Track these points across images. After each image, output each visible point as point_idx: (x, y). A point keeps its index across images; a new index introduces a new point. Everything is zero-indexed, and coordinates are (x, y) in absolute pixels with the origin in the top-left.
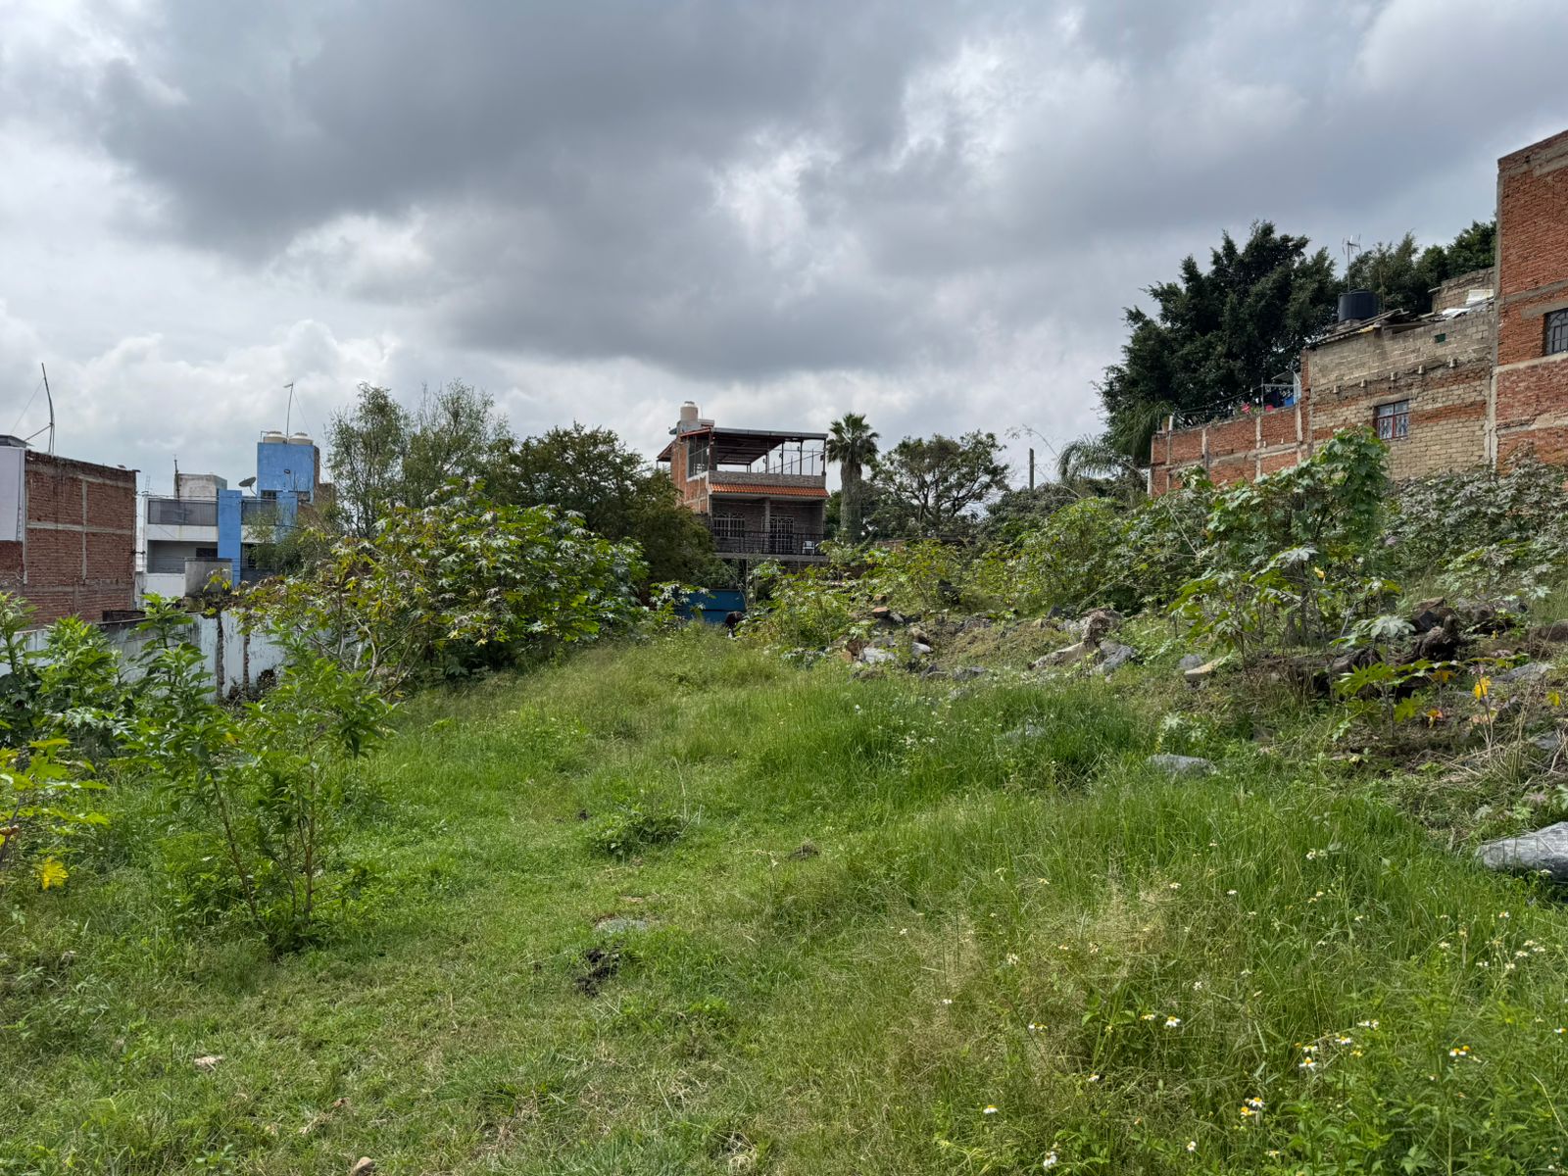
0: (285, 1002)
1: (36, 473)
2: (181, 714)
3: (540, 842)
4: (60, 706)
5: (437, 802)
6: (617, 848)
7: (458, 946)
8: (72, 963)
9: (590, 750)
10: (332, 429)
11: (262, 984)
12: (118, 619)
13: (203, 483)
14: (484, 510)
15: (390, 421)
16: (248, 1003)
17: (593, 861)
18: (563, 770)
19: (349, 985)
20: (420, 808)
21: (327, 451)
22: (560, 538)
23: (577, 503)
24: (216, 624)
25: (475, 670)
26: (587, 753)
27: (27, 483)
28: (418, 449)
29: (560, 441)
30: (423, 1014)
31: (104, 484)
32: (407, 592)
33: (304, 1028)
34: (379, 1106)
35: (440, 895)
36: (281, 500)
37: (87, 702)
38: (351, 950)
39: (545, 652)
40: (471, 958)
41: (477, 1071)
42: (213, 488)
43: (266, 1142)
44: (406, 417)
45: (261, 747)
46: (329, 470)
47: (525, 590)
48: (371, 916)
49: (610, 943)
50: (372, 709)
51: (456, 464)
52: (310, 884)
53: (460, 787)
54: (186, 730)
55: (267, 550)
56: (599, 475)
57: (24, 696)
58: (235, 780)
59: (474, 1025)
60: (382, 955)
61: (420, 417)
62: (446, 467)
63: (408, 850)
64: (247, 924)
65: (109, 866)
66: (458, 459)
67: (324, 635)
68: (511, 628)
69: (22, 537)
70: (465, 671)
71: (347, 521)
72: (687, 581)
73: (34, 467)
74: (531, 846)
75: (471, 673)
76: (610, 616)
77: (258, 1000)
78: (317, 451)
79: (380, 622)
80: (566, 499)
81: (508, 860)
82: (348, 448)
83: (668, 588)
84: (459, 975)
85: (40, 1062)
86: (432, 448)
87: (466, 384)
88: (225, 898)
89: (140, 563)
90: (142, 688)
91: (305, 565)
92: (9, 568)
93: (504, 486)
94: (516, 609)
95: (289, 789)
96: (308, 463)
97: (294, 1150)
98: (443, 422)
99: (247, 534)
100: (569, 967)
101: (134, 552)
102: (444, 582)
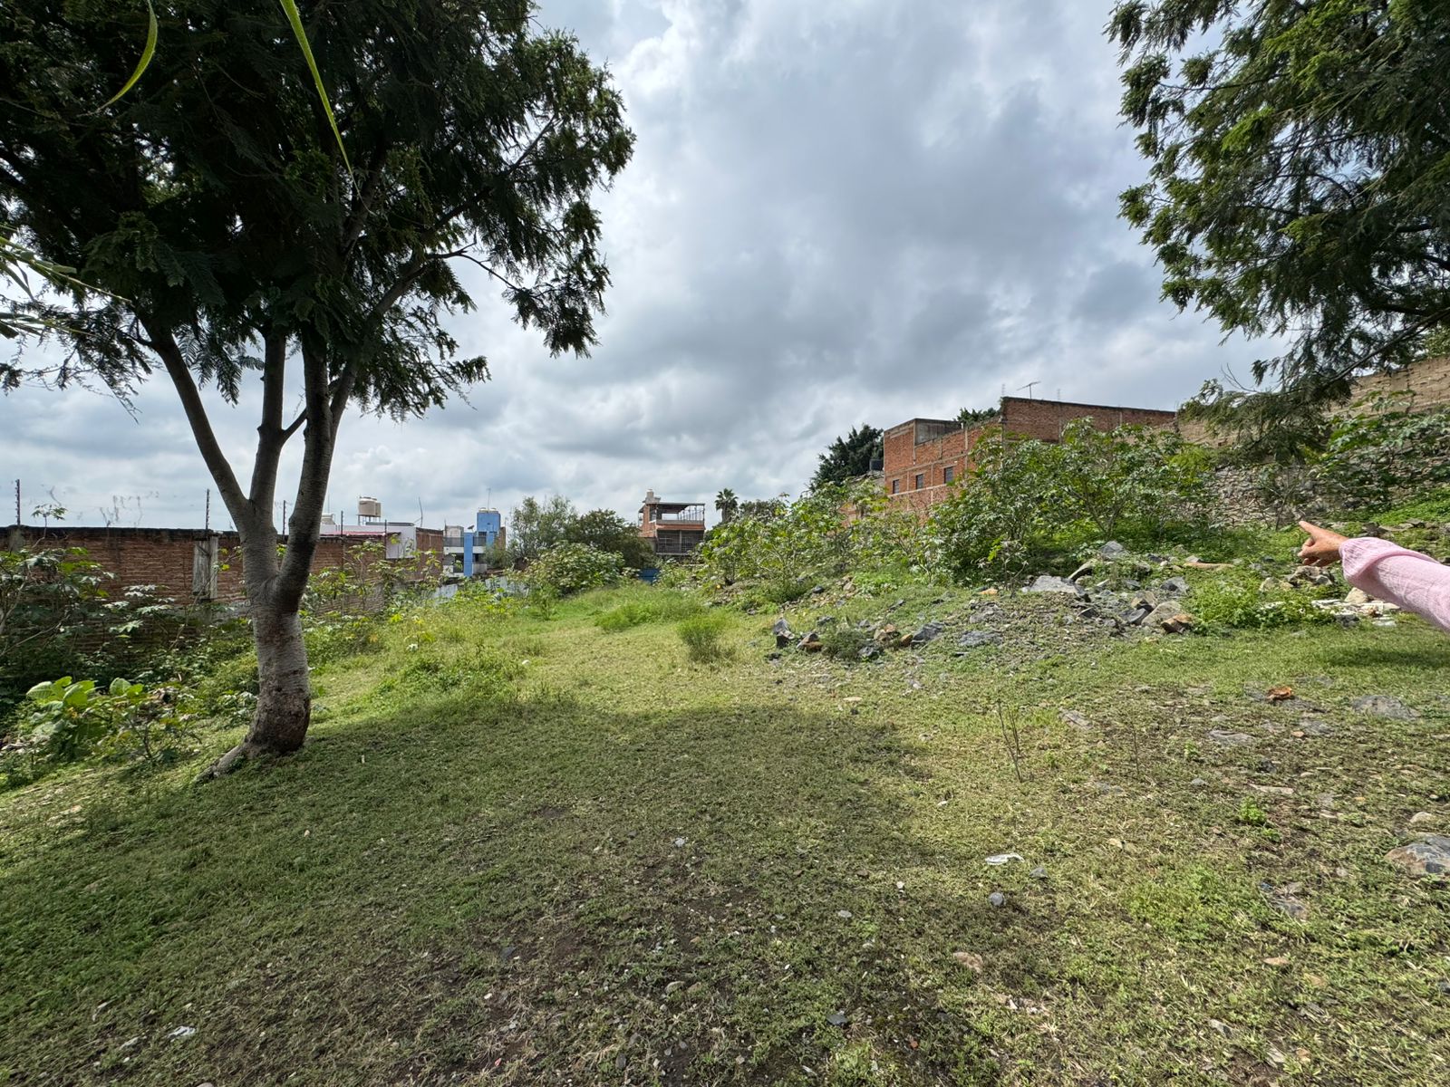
1: (419, 535)
13: (456, 529)
27: (416, 538)
31: (435, 536)
36: (486, 535)
42: (460, 532)
47: (579, 572)
68: (576, 583)
72: (633, 567)
73: (418, 533)
83: (628, 569)
94: (578, 577)
96: (497, 518)
98: (552, 508)
99: (475, 550)
101: (442, 559)
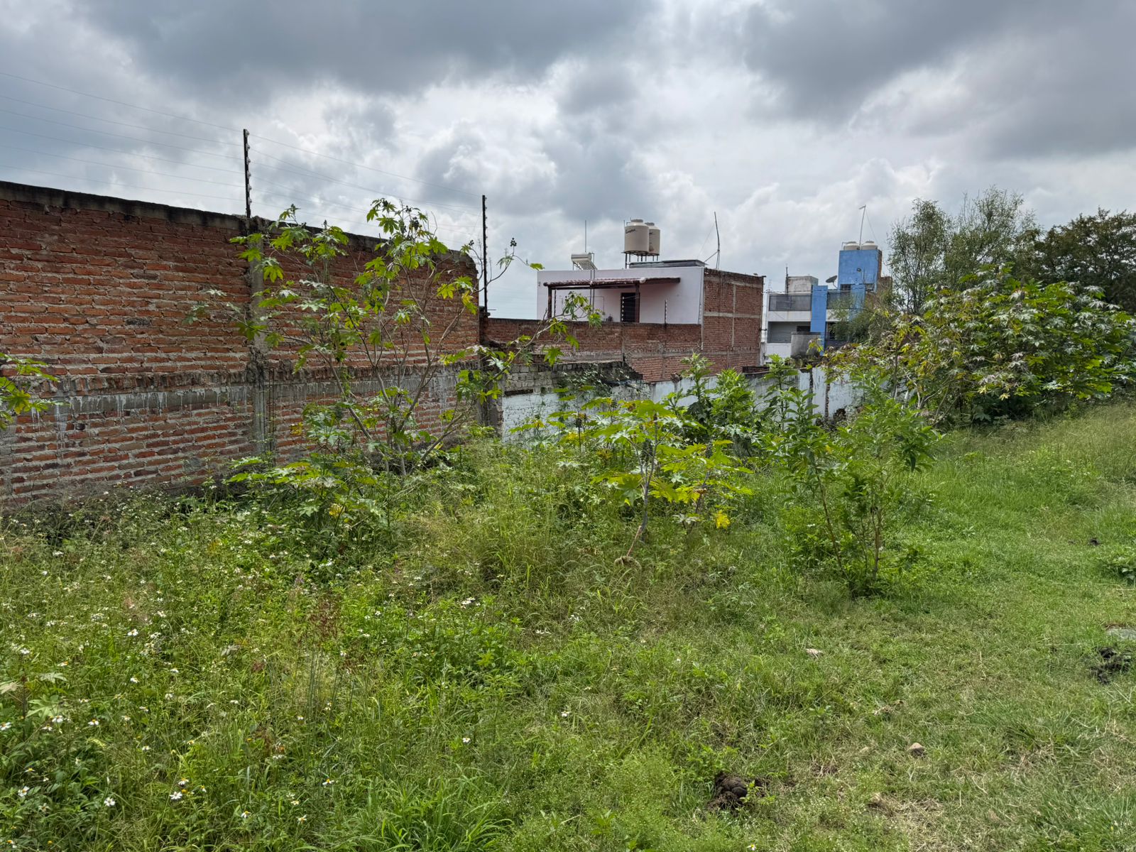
0: (861, 628)
1: (710, 282)
2: (799, 431)
3: (1054, 556)
4: (721, 423)
5: (967, 513)
6: (1128, 573)
7: (985, 619)
8: (734, 574)
9: (1102, 489)
10: (893, 236)
11: (846, 612)
12: (753, 371)
13: (802, 282)
14: (1012, 290)
15: (936, 226)
16: (837, 623)
17: (1104, 580)
18: (1074, 503)
19: (904, 627)
20: (954, 515)
21: (888, 253)
22: (1079, 310)
23: (1096, 279)
24: (809, 377)
25: (996, 418)
26: (1098, 492)
27: (705, 288)
28: (957, 245)
29: (1083, 226)
30: (958, 660)
31: (746, 287)
32: (947, 354)
33: (875, 647)
34: (927, 713)
35: (970, 580)
36: (854, 291)
37: (736, 421)
38: (905, 604)
39: (1057, 407)
40: (996, 630)
41: (1002, 711)
42: (809, 285)
43: (851, 712)
44: (949, 221)
45: (848, 457)
46: (889, 267)
47: (1044, 355)
48: (918, 584)
49: (1122, 646)
50: (926, 437)
51: (987, 254)
52: (877, 555)
53: (986, 505)
54: (801, 441)
55: (843, 326)
56: (1119, 254)
57: (704, 416)
58: (830, 477)
59: (1000, 678)
60: (927, 612)
61: (960, 220)
62: (978, 258)
63: (946, 544)
64: (835, 572)
65: (751, 521)
66: (990, 250)
67: (885, 384)
68: (1030, 386)
69: (701, 322)
70: (988, 418)
71: (900, 304)
73: (708, 278)
74: (1046, 558)
75: (993, 419)
76: (1124, 378)
77: (843, 622)
78: (880, 253)
79: (925, 377)
80: (1085, 277)
81: (1026, 565)
82: (903, 249)
84: (986, 639)
85: (719, 626)
86: (968, 243)
87: (999, 188)
88: (822, 552)
89: (764, 336)
90: (766, 414)
91: (871, 336)
92: (694, 340)
93: (1028, 270)
94: (1036, 370)
95: (867, 488)
96: (874, 261)
97: (868, 723)
98: (979, 222)
99: (830, 316)
100: (1082, 655)
101: (760, 330)
102: (974, 347)
